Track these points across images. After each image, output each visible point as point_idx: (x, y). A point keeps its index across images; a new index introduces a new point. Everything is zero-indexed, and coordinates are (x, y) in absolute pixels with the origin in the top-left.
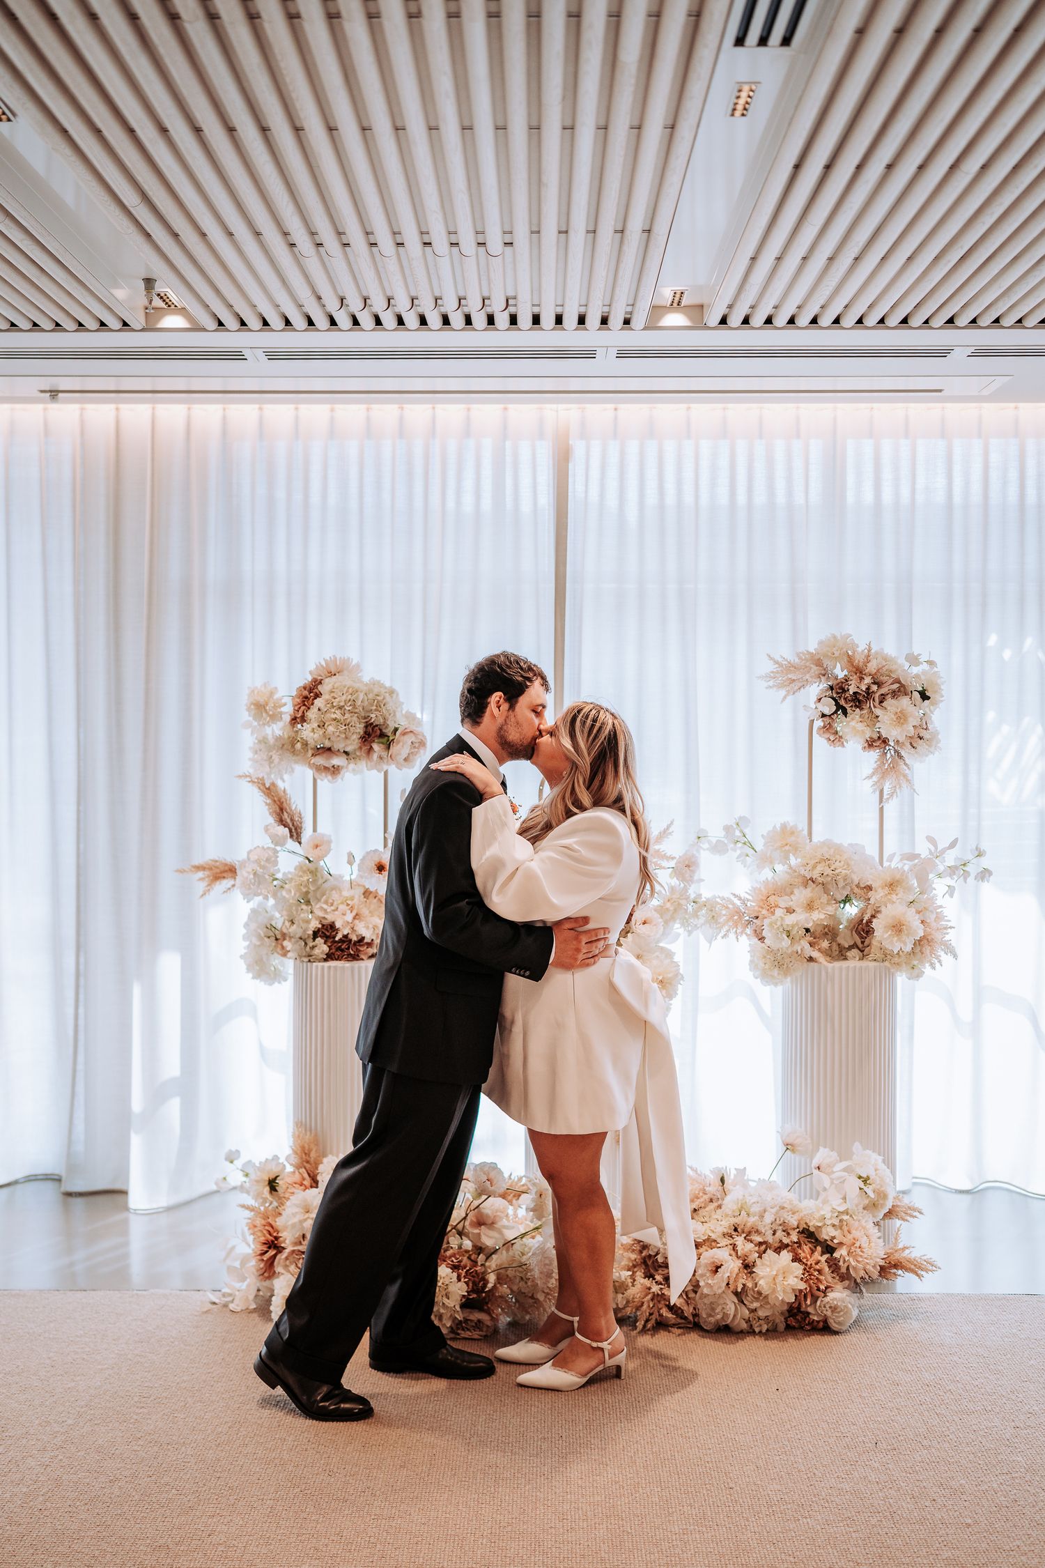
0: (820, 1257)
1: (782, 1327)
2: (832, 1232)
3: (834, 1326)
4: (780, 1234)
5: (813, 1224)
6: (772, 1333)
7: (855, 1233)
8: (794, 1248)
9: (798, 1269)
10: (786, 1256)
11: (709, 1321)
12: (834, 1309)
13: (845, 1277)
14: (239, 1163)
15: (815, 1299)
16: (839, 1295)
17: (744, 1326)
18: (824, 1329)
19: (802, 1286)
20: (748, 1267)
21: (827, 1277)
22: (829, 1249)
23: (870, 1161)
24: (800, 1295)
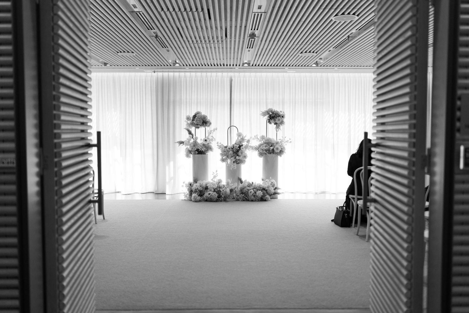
0: (265, 192)
1: (260, 200)
2: (267, 188)
3: (267, 200)
4: (260, 188)
5: (264, 187)
6: (259, 201)
7: (270, 188)
8: (262, 190)
9: (262, 193)
10: (260, 191)
11: (250, 199)
12: (267, 198)
13: (269, 194)
14: (185, 183)
15: (264, 197)
16: (268, 196)
17: (255, 200)
18: (265, 200)
19: (262, 195)
20: (255, 193)
21: (266, 194)
22: (266, 191)
23: (273, 181)
24: (262, 196)
